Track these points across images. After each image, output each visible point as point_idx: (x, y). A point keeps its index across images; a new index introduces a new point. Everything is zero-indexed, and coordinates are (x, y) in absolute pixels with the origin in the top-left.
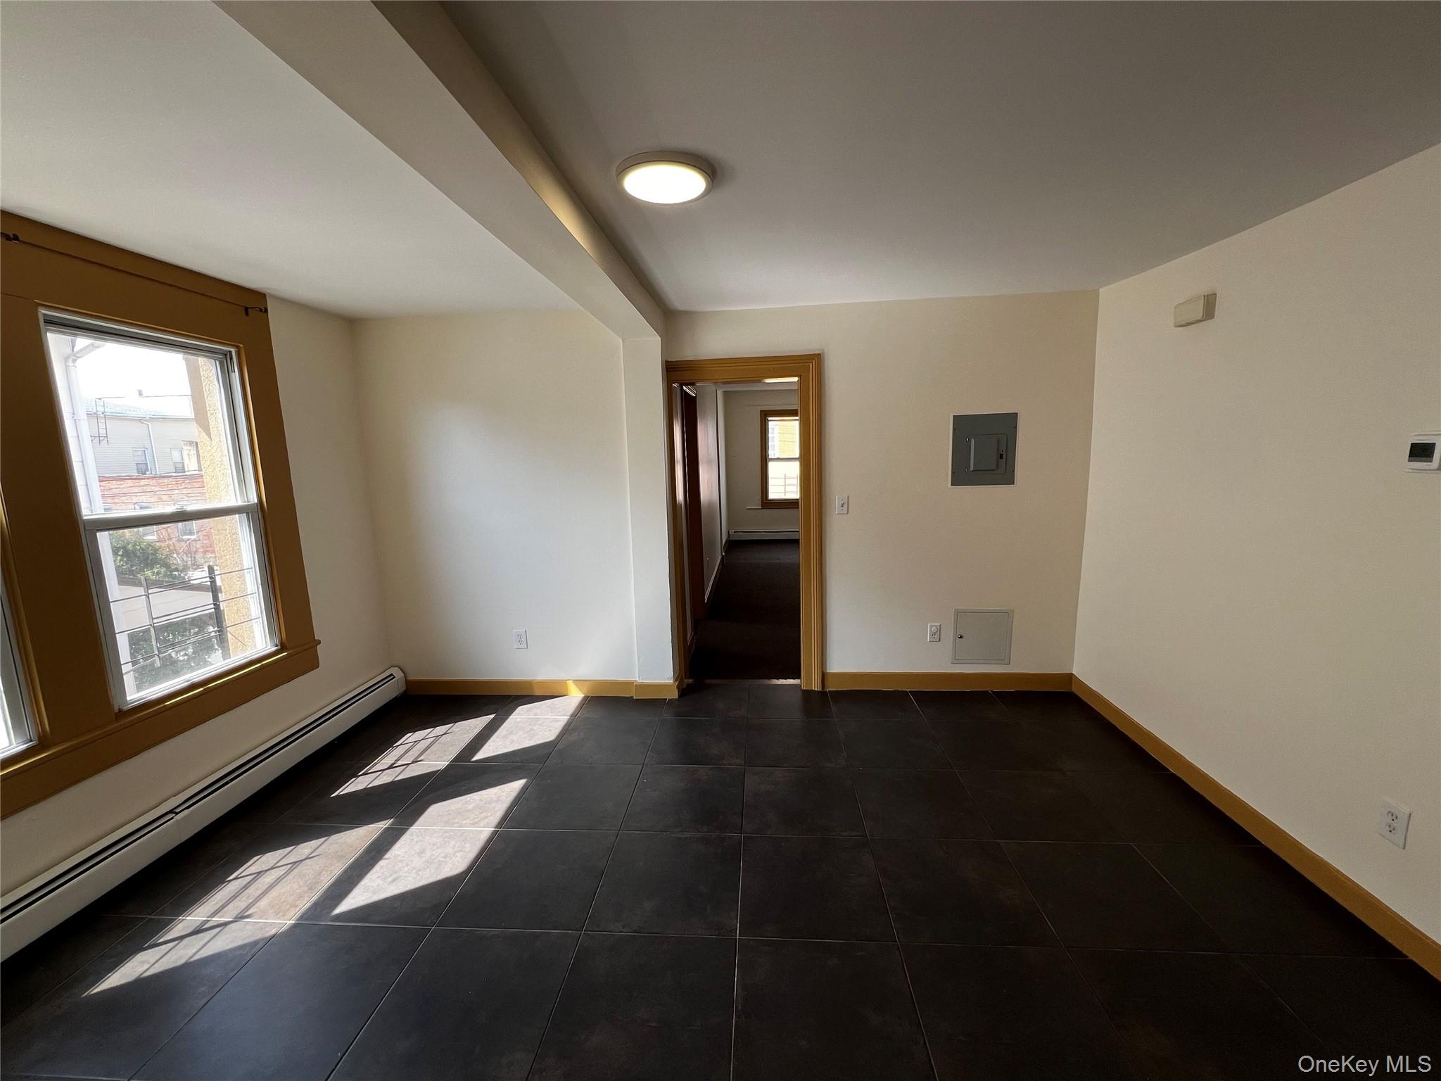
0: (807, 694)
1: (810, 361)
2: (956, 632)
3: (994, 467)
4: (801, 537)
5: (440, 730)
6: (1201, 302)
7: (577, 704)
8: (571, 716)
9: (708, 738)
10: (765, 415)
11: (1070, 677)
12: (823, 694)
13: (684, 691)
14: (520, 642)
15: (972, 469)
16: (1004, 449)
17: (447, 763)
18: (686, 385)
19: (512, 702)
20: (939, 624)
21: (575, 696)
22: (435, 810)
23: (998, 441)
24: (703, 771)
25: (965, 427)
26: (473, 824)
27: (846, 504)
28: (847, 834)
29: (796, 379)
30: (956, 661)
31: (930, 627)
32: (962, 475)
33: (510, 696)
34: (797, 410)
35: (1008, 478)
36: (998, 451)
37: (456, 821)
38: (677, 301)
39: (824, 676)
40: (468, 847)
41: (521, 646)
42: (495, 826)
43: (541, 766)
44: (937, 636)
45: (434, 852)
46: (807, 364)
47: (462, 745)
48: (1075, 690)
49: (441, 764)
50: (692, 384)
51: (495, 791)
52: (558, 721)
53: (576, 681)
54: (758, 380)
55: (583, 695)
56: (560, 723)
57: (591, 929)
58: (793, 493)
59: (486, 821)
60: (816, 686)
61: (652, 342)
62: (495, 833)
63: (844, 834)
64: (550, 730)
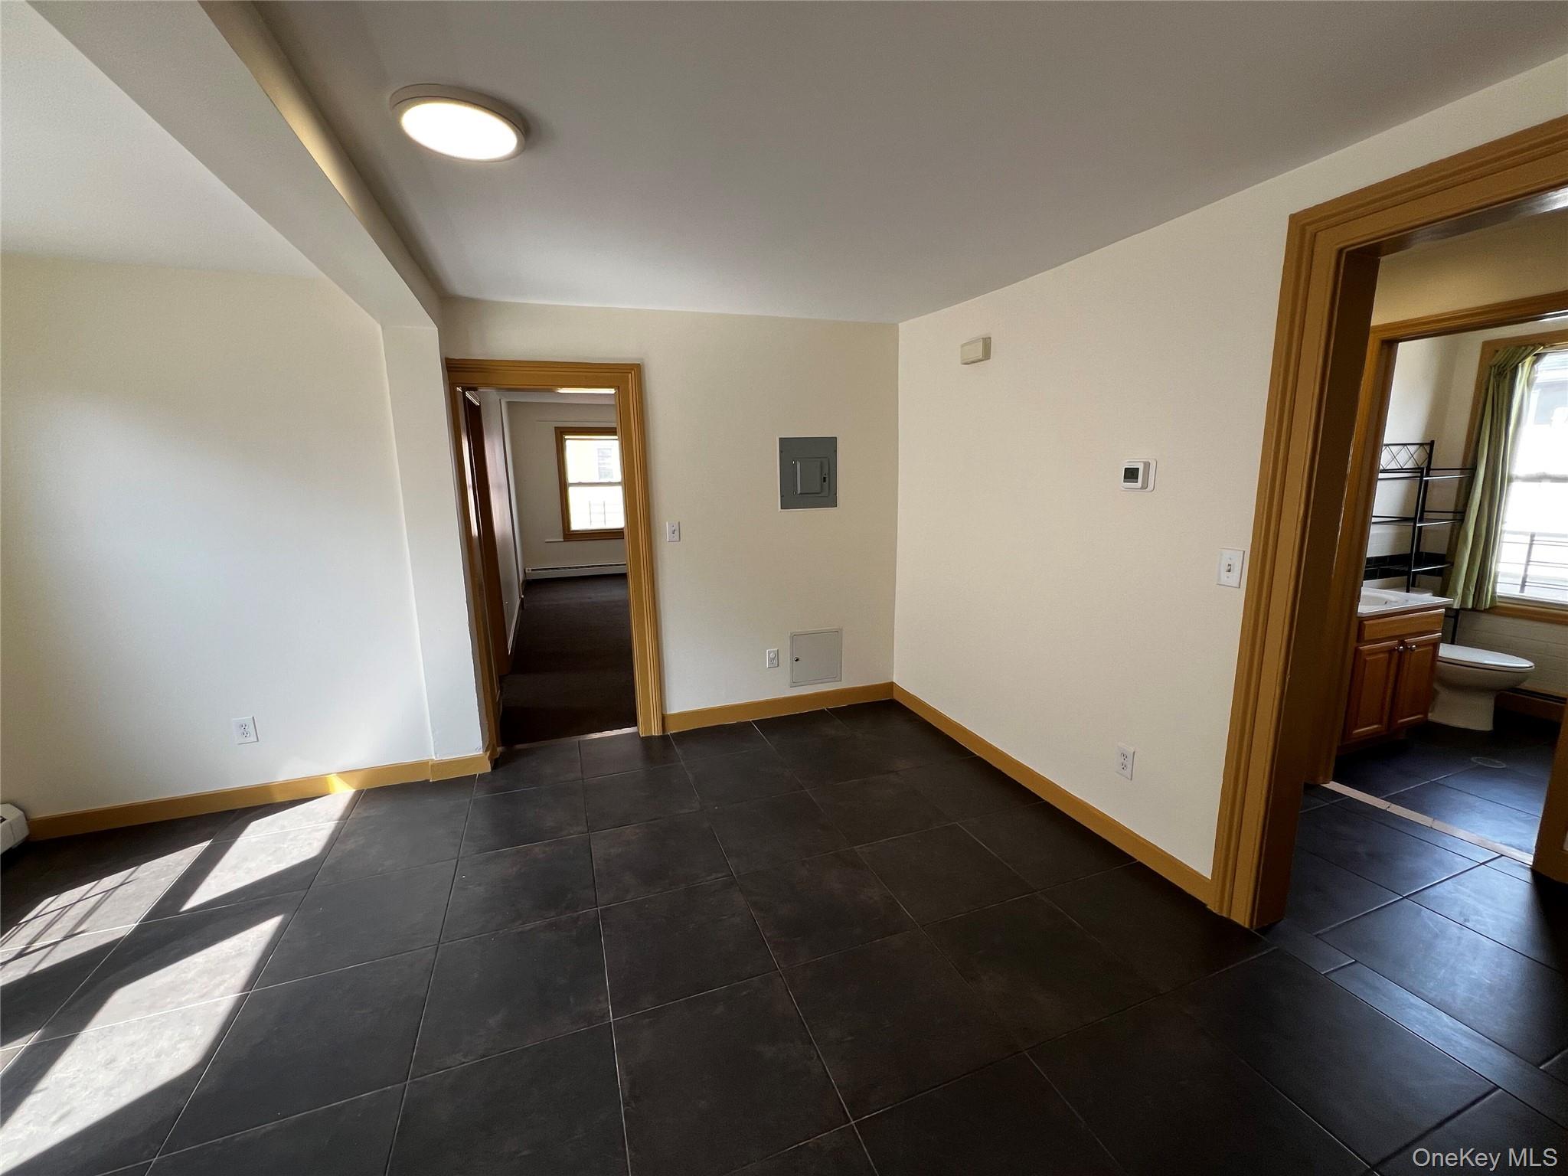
0: (648, 741)
1: (628, 371)
2: (792, 654)
3: (818, 489)
4: (629, 570)
5: (108, 882)
6: (981, 344)
7: (346, 805)
8: (341, 819)
9: (537, 810)
10: (561, 433)
11: (892, 685)
12: (664, 738)
13: (496, 763)
14: (245, 734)
15: (799, 492)
16: (827, 472)
17: (135, 925)
18: (469, 389)
19: (236, 819)
20: (776, 649)
21: (342, 794)
22: (123, 997)
23: (822, 463)
24: (538, 849)
25: (792, 450)
26: (202, 997)
27: (677, 531)
28: (713, 877)
29: (612, 391)
30: (794, 684)
31: (769, 653)
32: (791, 498)
33: (232, 812)
34: (616, 428)
35: (832, 502)
36: (821, 474)
37: (169, 1000)
38: (459, 285)
39: (664, 718)
40: (197, 1030)
41: (248, 740)
42: (239, 990)
43: (303, 893)
44: (776, 661)
45: (134, 1056)
46: (627, 374)
47: (159, 893)
48: (897, 697)
49: (123, 928)
50: (475, 389)
51: (232, 943)
52: (322, 829)
53: (344, 774)
54: (550, 390)
55: (355, 790)
56: (322, 832)
57: (419, 1074)
58: (616, 520)
59: (222, 988)
60: (656, 731)
61: (426, 333)
62: (240, 1001)
63: (709, 878)
64: (310, 844)
